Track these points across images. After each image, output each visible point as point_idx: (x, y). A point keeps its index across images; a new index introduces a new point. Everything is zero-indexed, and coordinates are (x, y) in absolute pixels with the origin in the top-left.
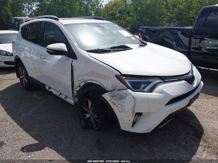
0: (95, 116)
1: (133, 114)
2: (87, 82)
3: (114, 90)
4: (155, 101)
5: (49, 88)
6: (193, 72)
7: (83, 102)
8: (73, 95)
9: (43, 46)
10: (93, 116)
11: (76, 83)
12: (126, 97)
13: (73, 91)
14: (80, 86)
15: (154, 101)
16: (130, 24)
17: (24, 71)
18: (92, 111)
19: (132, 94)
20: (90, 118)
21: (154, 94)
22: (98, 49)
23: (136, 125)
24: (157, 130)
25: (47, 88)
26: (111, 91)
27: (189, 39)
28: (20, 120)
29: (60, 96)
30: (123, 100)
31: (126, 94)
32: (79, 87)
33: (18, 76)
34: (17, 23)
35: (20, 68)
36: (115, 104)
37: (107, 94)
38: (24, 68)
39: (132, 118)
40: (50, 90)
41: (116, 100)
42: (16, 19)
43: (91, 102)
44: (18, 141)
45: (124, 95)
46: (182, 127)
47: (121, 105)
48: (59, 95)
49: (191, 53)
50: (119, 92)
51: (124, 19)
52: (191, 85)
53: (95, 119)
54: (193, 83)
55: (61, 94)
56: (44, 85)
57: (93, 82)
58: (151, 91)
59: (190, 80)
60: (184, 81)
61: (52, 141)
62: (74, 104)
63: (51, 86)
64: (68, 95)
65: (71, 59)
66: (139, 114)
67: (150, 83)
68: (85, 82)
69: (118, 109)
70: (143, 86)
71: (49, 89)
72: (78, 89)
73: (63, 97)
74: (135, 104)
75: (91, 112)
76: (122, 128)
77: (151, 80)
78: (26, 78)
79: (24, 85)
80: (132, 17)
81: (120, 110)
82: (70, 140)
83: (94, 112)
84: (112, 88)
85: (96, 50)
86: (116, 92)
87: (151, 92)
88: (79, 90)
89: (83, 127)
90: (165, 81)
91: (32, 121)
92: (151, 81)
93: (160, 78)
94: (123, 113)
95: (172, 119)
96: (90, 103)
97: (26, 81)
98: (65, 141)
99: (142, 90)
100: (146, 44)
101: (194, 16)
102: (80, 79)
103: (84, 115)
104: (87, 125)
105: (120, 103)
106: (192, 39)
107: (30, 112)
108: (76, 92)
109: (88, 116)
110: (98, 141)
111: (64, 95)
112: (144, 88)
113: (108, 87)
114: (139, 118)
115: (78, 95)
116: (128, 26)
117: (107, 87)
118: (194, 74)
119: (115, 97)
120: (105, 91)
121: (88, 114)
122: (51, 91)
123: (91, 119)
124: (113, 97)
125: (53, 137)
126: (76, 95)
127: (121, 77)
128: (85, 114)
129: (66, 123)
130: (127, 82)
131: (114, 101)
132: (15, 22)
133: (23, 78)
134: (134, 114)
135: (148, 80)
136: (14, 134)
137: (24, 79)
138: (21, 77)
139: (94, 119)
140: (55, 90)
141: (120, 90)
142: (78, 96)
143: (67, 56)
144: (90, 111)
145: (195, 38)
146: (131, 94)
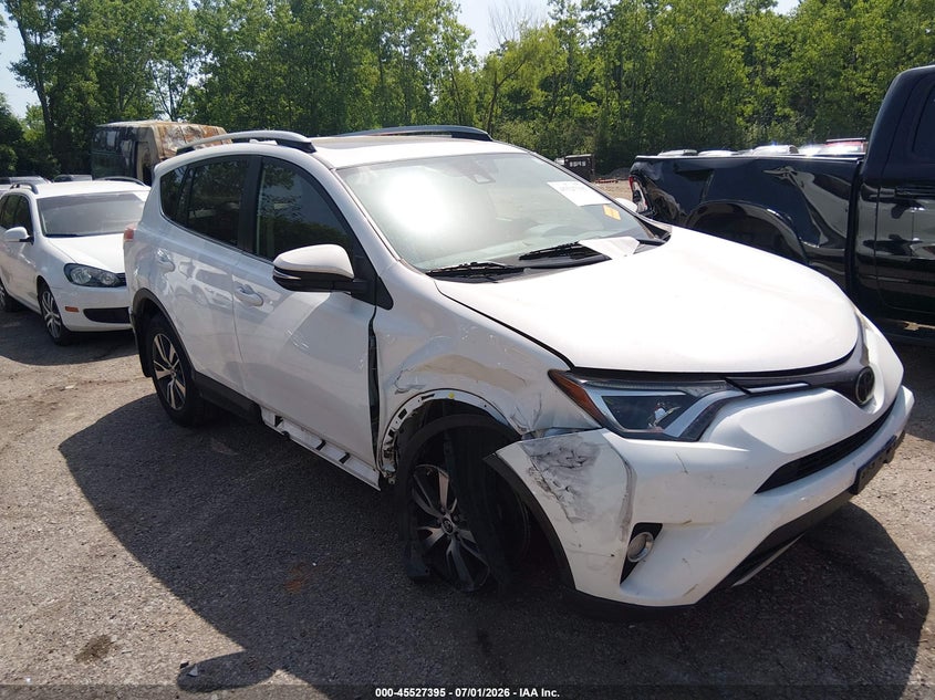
0: (467, 534)
1: (625, 530)
2: (433, 395)
3: (544, 431)
4: (712, 477)
5: (278, 420)
6: (865, 351)
7: (417, 478)
8: (375, 448)
9: (254, 253)
10: (457, 533)
11: (390, 402)
12: (592, 459)
13: (377, 431)
14: (404, 412)
15: (708, 474)
16: (591, 135)
17: (173, 351)
18: (452, 515)
19: (619, 449)
20: (444, 542)
21: (707, 449)
22: (474, 264)
23: (638, 575)
24: (723, 594)
25: (269, 419)
26: (531, 435)
27: (847, 203)
28: (165, 550)
29: (323, 453)
30: (582, 473)
31: (595, 449)
32: (401, 416)
33: (148, 371)
34: (126, 146)
35: (156, 339)
36: (548, 489)
37: (515, 446)
38: (172, 337)
39: (620, 546)
40: (281, 428)
41: (555, 473)
42: (124, 128)
43: (450, 478)
44: (165, 635)
45: (586, 451)
46: (828, 582)
47: (574, 492)
48: (319, 448)
49: (857, 262)
50: (565, 439)
51: (567, 113)
52: (861, 406)
53: (465, 546)
54: (868, 398)
55: (324, 443)
56: (256, 408)
57: (459, 397)
58: (695, 433)
59: (856, 385)
60: (830, 393)
61: (298, 636)
62: (380, 486)
63: (283, 411)
64: (353, 448)
65: (368, 308)
66: (650, 530)
67: (689, 401)
68: (423, 398)
69: (563, 507)
70: (660, 413)
71: (277, 424)
72: (397, 424)
73: (332, 455)
74: (630, 490)
75: (448, 516)
76: (580, 586)
77: (693, 391)
78: (179, 377)
79: (173, 405)
80: (599, 102)
81: (572, 514)
82: (368, 632)
83: (462, 519)
84: (535, 421)
85: (466, 266)
86: (556, 442)
87: (697, 440)
88: (401, 430)
89: (418, 581)
90: (748, 393)
91: (212, 555)
92: (696, 394)
93: (729, 382)
94: (582, 524)
95: (787, 547)
96: (444, 482)
97: (183, 389)
98: (347, 635)
99: (658, 429)
100: (665, 236)
101: (869, 93)
102: (402, 385)
103: (420, 532)
104: (434, 573)
105: (569, 482)
106: (862, 203)
107: (201, 517)
108: (388, 438)
109: (437, 533)
110: (482, 638)
111: (337, 446)
112: (665, 422)
113: (518, 417)
114: (648, 544)
115: (396, 447)
116: (582, 144)
117: (513, 418)
118: (873, 359)
119: (548, 459)
120: (509, 436)
121: (439, 526)
122: (286, 433)
123: (451, 548)
124: (540, 458)
125: (302, 622)
126: (388, 446)
127: (571, 378)
128: (424, 528)
129: (349, 561)
130: (597, 397)
131: (547, 475)
132: (118, 141)
133: (168, 378)
134: (627, 530)
135: (679, 388)
136: (146, 609)
137: (171, 383)
138: (160, 375)
139: (461, 549)
140: (303, 429)
141: (568, 430)
142: (394, 452)
143: (353, 295)
144: (444, 514)
145: (873, 200)
146: (612, 447)
